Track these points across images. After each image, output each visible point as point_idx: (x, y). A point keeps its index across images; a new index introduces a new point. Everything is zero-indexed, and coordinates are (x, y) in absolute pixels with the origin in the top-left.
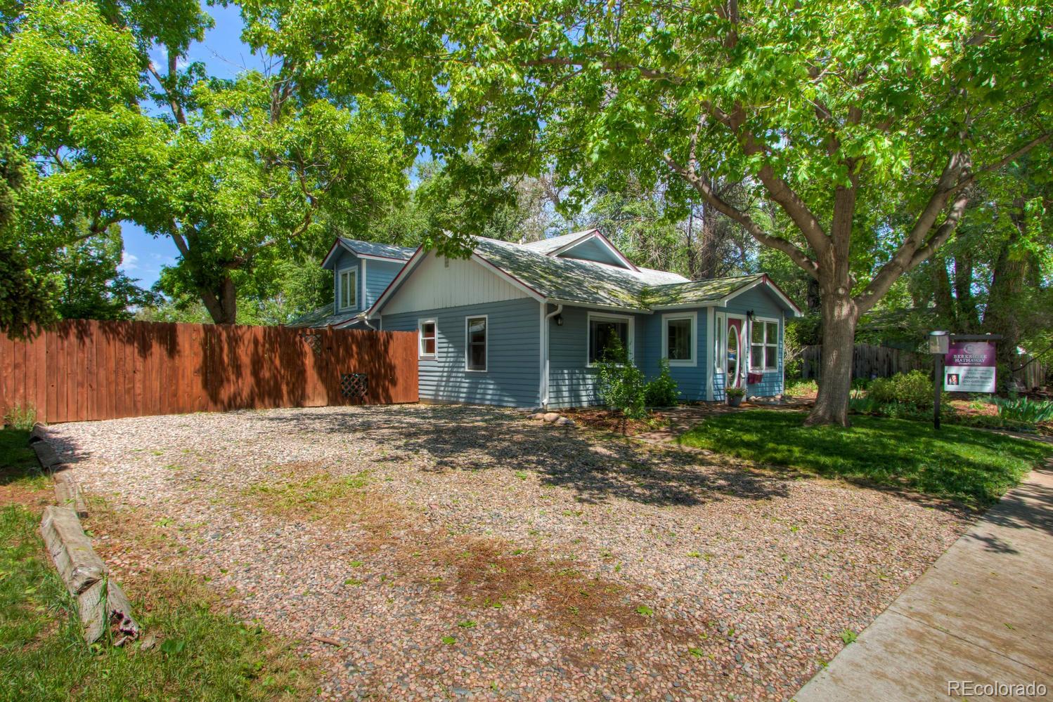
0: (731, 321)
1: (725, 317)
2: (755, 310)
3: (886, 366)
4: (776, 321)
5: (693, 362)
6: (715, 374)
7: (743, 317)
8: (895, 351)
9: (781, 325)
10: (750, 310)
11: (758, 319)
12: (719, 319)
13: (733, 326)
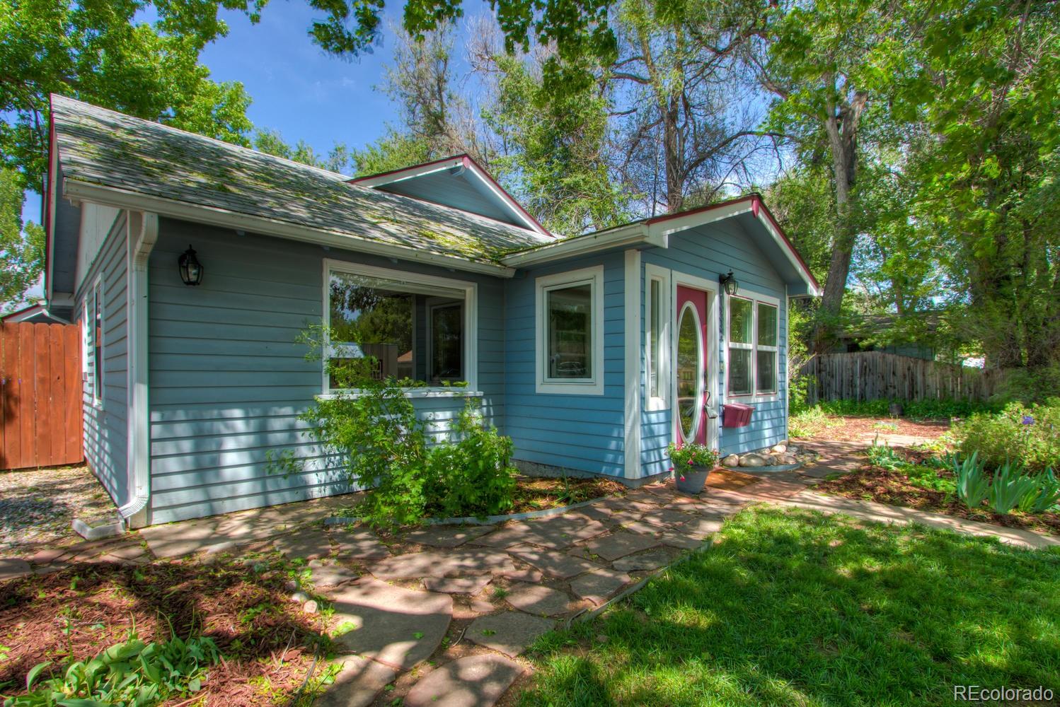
0: (685, 293)
1: (670, 279)
2: (736, 275)
3: (907, 383)
4: (774, 301)
5: (594, 386)
6: (644, 410)
7: (710, 285)
8: (920, 362)
9: (783, 310)
10: (726, 272)
11: (742, 294)
12: (655, 284)
13: (689, 304)
